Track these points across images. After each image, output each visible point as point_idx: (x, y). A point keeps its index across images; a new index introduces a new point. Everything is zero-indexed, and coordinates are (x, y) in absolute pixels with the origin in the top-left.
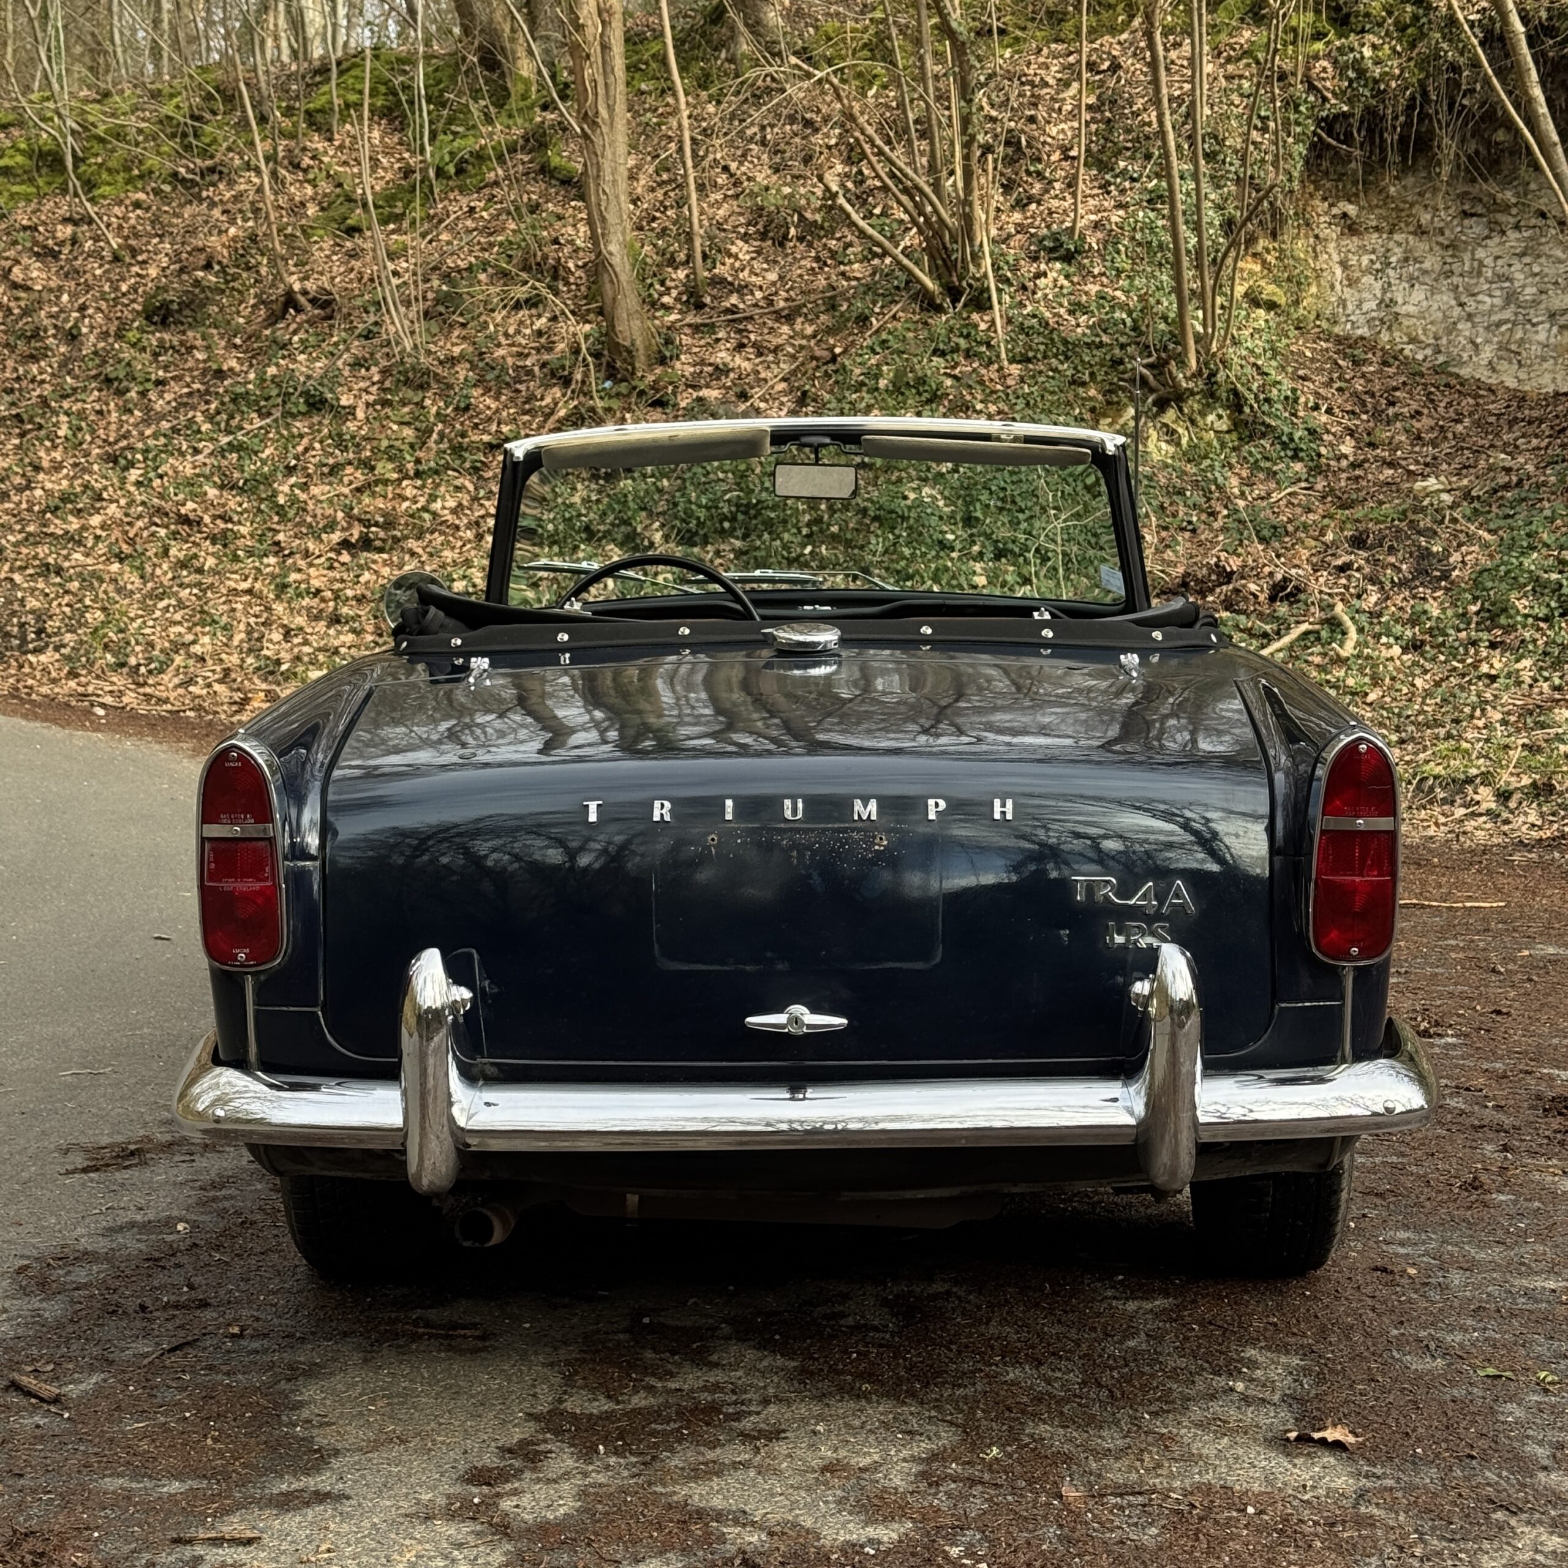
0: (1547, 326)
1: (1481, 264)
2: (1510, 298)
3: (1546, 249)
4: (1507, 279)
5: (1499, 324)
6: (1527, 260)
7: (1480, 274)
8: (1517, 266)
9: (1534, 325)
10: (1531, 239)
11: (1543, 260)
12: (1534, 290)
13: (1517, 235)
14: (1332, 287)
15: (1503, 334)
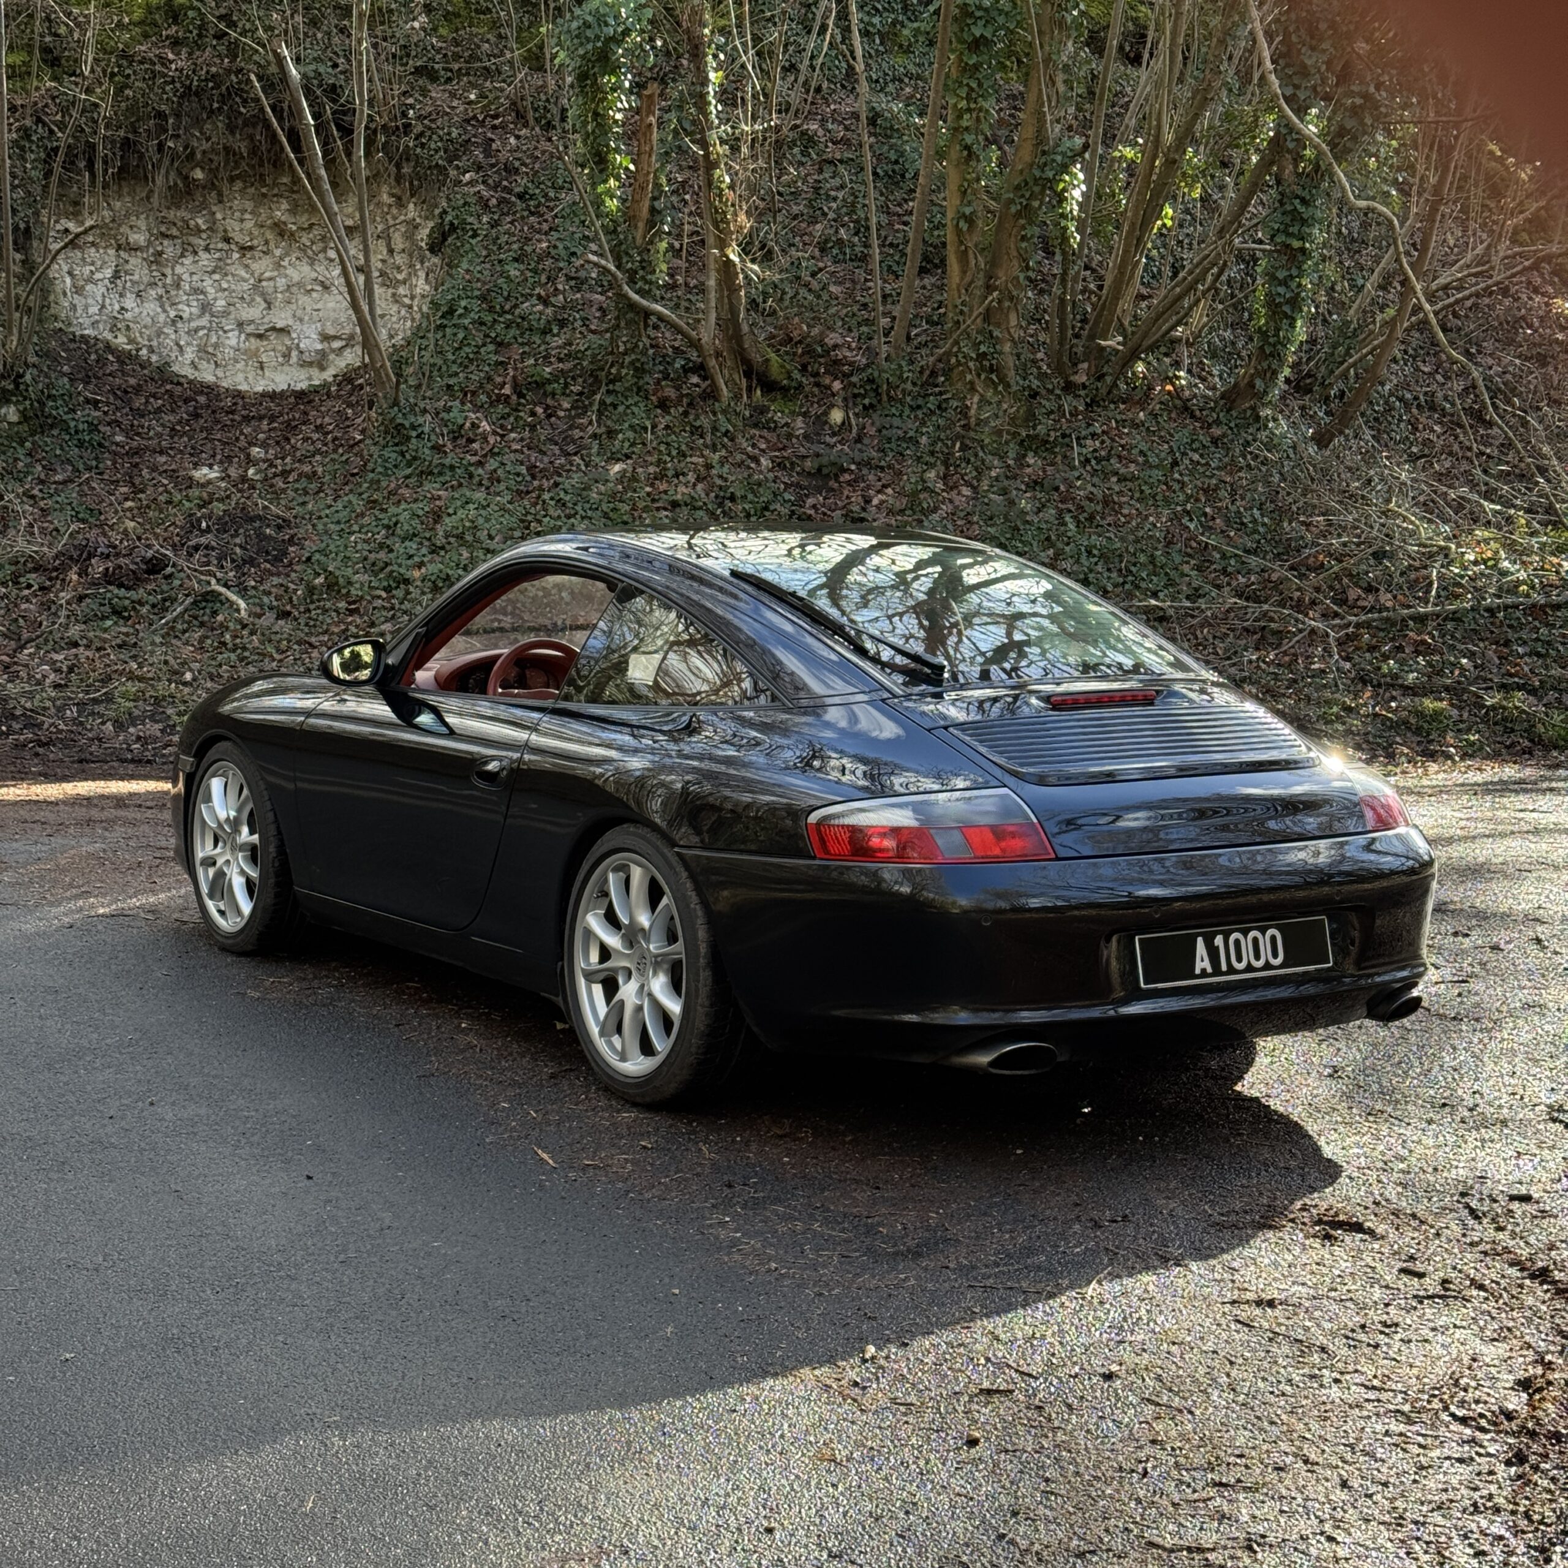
0: (236, 333)
1: (180, 279)
2: (205, 308)
3: (232, 269)
4: (202, 292)
5: (196, 331)
6: (217, 277)
7: (178, 286)
8: (208, 282)
9: (225, 332)
10: (220, 259)
11: (230, 278)
12: (223, 303)
13: (207, 256)
14: (65, 294)
15: (201, 338)
